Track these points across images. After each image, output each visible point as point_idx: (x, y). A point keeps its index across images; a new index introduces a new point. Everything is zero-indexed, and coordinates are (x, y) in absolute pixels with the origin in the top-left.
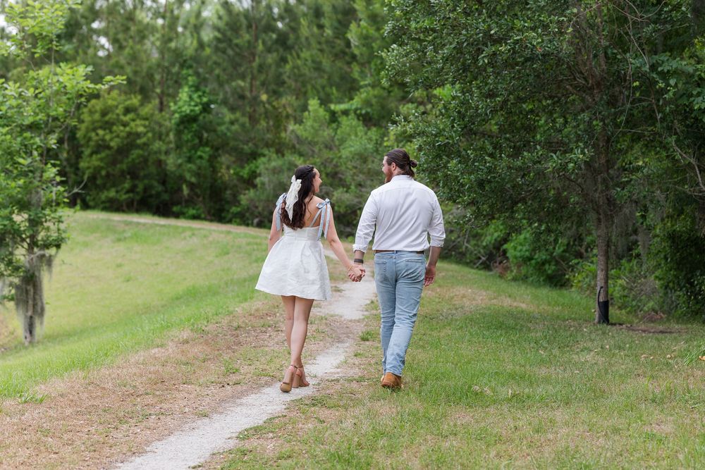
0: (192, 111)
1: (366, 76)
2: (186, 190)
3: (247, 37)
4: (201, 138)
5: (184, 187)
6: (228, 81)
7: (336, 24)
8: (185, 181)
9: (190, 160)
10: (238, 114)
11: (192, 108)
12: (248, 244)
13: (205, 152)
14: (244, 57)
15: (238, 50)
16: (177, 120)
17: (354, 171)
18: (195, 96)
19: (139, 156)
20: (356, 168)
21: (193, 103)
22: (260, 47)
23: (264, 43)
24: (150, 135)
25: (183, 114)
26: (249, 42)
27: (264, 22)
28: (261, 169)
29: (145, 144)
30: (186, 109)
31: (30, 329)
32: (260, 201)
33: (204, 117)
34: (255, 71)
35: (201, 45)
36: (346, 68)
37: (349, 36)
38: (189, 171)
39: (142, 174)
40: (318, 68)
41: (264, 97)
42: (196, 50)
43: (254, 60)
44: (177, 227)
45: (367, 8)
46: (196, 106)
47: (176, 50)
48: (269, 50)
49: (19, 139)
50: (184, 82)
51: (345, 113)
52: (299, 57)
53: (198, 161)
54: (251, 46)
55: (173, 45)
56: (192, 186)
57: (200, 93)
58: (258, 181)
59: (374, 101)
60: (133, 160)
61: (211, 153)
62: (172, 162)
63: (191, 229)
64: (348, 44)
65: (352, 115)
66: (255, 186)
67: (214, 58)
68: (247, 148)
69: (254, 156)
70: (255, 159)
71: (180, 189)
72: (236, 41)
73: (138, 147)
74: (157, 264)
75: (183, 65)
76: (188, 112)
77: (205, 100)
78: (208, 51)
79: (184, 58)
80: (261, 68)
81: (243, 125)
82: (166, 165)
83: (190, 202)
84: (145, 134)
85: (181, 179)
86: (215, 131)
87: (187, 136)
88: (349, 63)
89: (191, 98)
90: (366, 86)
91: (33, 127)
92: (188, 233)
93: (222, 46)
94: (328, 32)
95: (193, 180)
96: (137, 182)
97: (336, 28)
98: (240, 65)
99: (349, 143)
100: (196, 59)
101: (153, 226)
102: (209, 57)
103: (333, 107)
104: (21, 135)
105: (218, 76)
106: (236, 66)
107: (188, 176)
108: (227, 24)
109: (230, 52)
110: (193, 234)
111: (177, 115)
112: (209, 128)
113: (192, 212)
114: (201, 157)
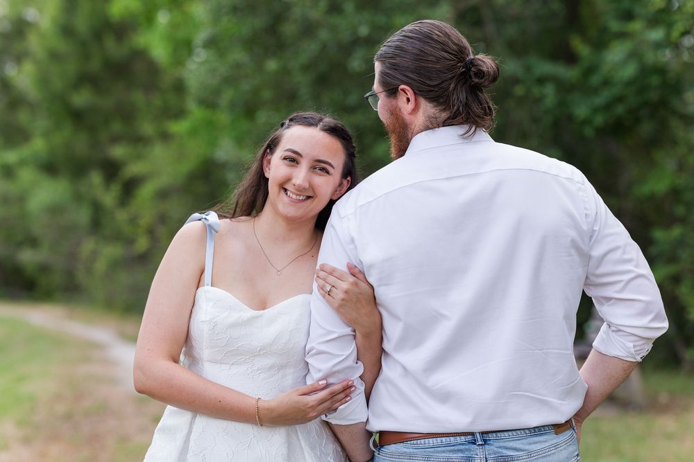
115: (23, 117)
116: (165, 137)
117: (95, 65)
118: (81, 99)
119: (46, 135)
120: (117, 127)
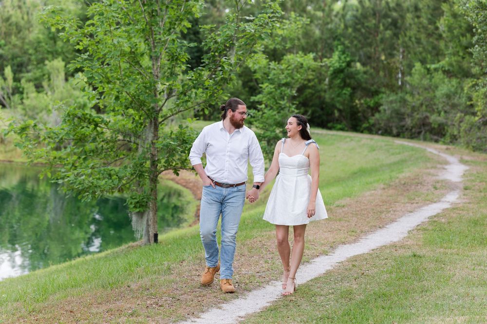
0: (340, 66)
1: (449, 48)
2: (337, 114)
3: (374, 21)
4: (345, 82)
5: (336, 112)
6: (362, 48)
7: (429, 16)
8: (336, 108)
9: (339, 95)
10: (368, 68)
11: (341, 64)
12: (386, 145)
13: (347, 91)
14: (370, 33)
15: (368, 30)
16: (332, 72)
17: (444, 104)
18: (343, 57)
19: (310, 93)
20: (444, 102)
21: (341, 61)
22: (382, 28)
23: (384, 25)
24: (316, 80)
25: (335, 68)
26: (375, 24)
27: (383, 12)
28: (383, 101)
29: (313, 86)
30: (337, 65)
32: (382, 120)
33: (348, 70)
34: (378, 42)
35: (346, 27)
36: (436, 42)
37: (438, 24)
38: (338, 102)
39: (311, 104)
40: (419, 42)
41: (383, 58)
42: (343, 30)
43: (378, 35)
44: (341, 136)
45: (450, 10)
46: (343, 63)
47: (330, 30)
48: (386, 29)
49: (279, 91)
50: (335, 49)
51: (436, 70)
52: (406, 35)
53: (344, 96)
54: (377, 27)
55: (329, 26)
56: (340, 111)
57: (345, 55)
58: (381, 108)
59: (454, 64)
60: (306, 95)
61: (351, 91)
62: (327, 97)
63: (349, 137)
64: (437, 28)
65: (440, 72)
66: (379, 112)
67: (353, 34)
68: (373, 88)
69: (377, 93)
70: (378, 95)
71: (333, 113)
72: (366, 24)
73: (309, 88)
74: (335, 156)
75: (336, 38)
76: (338, 66)
77: (348, 59)
78: (350, 30)
79: (336, 34)
80: (382, 40)
81: (371, 74)
82: (325, 98)
83: (338, 121)
84: (313, 80)
85: (334, 106)
86: (354, 78)
87: (338, 81)
88: (437, 39)
89: (340, 58)
90: (448, 54)
91: (287, 85)
92: (348, 139)
93: (359, 26)
94: (424, 21)
95: (341, 107)
96: (308, 109)
97: (430, 19)
98: (368, 38)
99: (440, 88)
100: (343, 35)
101: (326, 135)
102: (350, 34)
103: (428, 66)
104: (279, 89)
105: (356, 45)
106: (366, 38)
107: (338, 105)
108: (362, 14)
109: (363, 31)
110: (352, 140)
111: (331, 69)
112: (351, 76)
113: (339, 126)
114: (345, 94)
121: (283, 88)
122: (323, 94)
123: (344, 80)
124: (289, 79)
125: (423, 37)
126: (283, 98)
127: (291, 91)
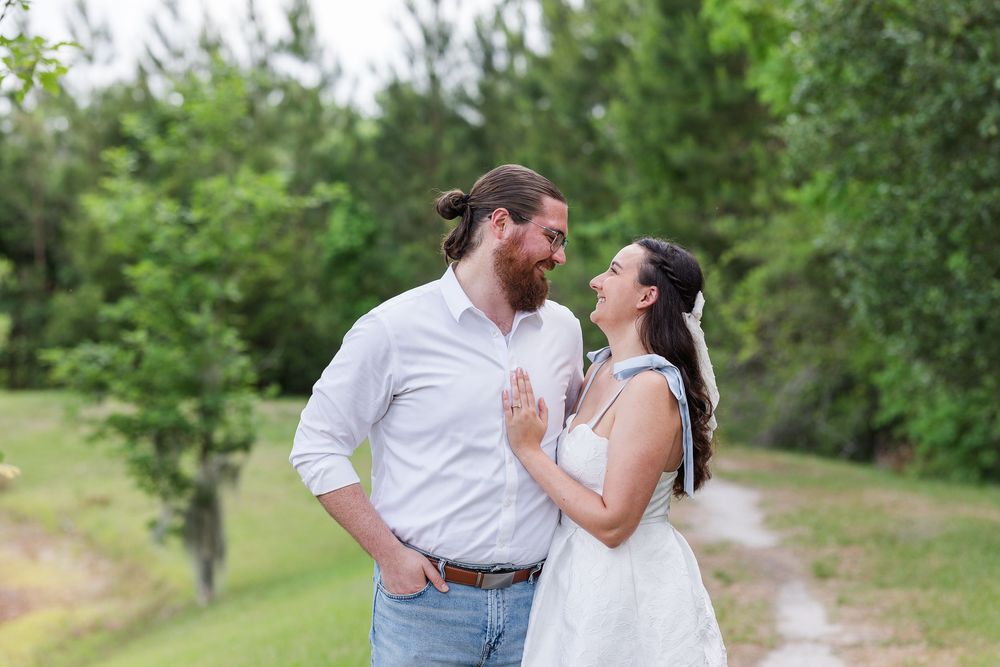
6: (398, 200)
22: (446, 148)
26: (429, 140)
31: (208, 576)
35: (360, 147)
43: (438, 165)
46: (357, 234)
48: (462, 150)
49: (185, 287)
55: (317, 148)
77: (370, 225)
78: (371, 155)
80: (451, 177)
91: (206, 267)
98: (412, 175)
102: (372, 166)
104: (186, 281)
105: (386, 194)
108: (397, 117)
109: (400, 158)
111: (326, 254)
115: (609, 176)
116: (783, 206)
117: (703, 108)
118: (682, 153)
119: (638, 199)
120: (727, 191)
121: (198, 279)
122: (307, 317)
123: (358, 281)
124: (214, 252)
125: (557, 161)
126: (196, 308)
127: (222, 286)
